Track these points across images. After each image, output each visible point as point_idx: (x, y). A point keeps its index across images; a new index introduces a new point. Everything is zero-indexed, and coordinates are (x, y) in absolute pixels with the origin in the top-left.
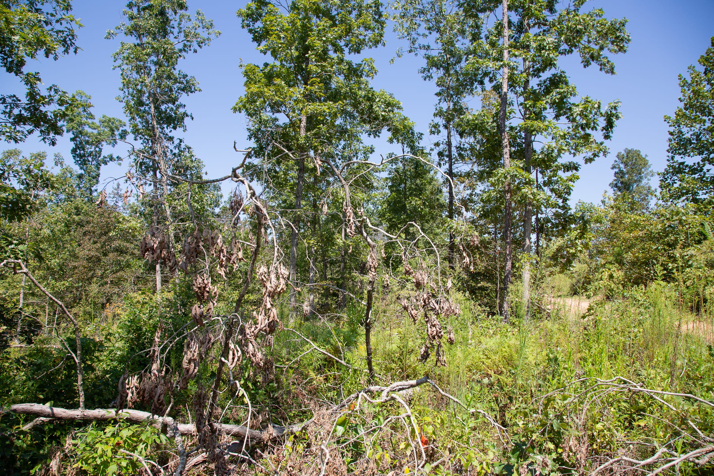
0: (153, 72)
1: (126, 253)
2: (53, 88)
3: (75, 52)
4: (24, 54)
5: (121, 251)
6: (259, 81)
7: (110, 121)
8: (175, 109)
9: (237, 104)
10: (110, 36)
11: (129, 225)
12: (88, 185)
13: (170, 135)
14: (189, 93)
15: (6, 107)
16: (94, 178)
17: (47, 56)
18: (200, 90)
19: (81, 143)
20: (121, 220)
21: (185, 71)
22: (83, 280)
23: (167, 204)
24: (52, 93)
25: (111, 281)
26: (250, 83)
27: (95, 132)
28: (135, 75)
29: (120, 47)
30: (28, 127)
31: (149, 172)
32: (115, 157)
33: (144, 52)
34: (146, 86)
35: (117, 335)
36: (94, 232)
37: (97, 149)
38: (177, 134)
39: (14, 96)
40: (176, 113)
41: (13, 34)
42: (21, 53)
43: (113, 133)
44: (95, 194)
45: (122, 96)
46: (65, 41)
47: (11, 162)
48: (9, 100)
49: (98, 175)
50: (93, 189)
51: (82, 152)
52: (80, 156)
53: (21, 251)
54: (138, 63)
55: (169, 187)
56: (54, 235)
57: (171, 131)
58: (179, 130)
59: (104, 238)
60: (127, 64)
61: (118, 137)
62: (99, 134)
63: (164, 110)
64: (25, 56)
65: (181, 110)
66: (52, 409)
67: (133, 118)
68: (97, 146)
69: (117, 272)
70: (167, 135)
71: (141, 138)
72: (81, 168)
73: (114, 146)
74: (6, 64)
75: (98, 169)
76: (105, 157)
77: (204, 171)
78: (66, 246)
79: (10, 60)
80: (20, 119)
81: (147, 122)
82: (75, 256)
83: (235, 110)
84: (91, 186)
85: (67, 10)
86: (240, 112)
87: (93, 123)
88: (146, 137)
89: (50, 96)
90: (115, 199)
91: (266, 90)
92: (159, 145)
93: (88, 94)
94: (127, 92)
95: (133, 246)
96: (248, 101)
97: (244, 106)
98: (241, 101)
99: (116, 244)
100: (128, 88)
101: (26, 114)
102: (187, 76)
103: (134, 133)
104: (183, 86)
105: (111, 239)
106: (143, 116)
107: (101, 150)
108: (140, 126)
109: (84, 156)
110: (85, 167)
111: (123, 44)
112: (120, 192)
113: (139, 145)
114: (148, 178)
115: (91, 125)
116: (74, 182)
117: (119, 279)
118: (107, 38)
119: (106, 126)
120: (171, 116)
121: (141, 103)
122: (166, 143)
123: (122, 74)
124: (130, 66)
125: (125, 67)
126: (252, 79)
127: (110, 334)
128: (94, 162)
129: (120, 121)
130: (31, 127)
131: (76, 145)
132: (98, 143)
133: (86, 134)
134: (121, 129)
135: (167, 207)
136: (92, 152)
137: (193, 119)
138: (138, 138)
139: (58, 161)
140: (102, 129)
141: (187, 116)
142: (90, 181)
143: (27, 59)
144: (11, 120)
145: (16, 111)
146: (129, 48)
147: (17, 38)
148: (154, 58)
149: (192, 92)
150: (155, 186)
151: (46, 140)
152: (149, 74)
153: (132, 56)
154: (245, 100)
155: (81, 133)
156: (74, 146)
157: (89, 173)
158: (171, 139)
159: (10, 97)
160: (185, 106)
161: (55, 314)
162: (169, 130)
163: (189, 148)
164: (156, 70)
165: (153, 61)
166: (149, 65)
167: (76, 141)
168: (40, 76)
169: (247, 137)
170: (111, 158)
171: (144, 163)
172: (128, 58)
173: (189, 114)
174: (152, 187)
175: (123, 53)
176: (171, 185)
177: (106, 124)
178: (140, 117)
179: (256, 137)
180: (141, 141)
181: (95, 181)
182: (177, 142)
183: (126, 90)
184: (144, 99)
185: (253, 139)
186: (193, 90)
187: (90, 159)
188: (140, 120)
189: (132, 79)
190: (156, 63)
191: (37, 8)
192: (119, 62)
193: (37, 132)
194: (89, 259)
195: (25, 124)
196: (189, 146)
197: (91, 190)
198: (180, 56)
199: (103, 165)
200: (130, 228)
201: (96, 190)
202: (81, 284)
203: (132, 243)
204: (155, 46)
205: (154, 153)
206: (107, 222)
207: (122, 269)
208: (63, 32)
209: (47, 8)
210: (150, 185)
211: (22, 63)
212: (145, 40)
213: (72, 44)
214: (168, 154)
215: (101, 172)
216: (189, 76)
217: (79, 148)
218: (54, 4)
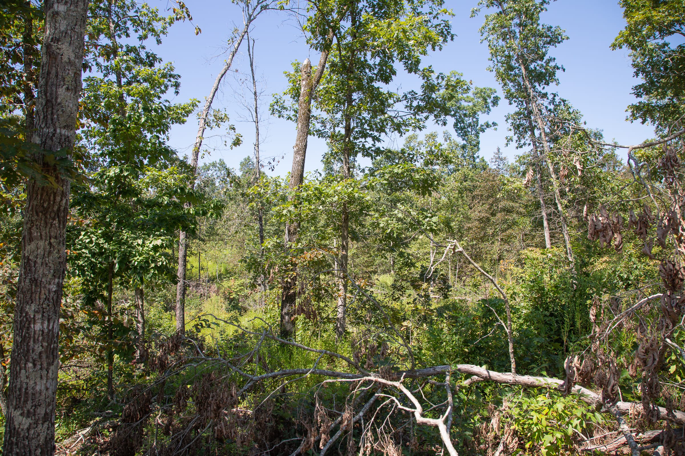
0: (518, 35)
1: (511, 212)
2: (441, 76)
3: (452, 39)
4: (419, 54)
5: (508, 211)
6: (643, 6)
7: (481, 91)
8: (544, 65)
9: (616, 40)
10: (474, 12)
11: (514, 186)
12: (471, 154)
13: (543, 91)
14: (557, 44)
15: (408, 102)
16: (475, 146)
17: (434, 50)
18: (568, 38)
19: (460, 117)
20: (506, 182)
21: (548, 24)
22: (476, 239)
23: (549, 161)
24: (440, 80)
25: (502, 239)
26: (631, 12)
27: (471, 104)
28: (501, 42)
29: (485, 21)
30: (425, 114)
31: (526, 132)
32: (490, 123)
33: (508, 17)
34: (514, 50)
35: (521, 295)
36: (482, 195)
37: (475, 120)
38: (550, 89)
39: (413, 91)
40: (546, 69)
41: (409, 40)
42: (417, 54)
43: (486, 102)
44: (477, 160)
45: (492, 66)
46: (442, 32)
47: (412, 144)
48: (409, 96)
49: (478, 143)
50: (475, 156)
51: (462, 125)
52: (462, 129)
53: (435, 223)
54: (503, 30)
55: (548, 144)
56: (451, 202)
57: (544, 88)
58: (552, 85)
59: (491, 200)
60: (492, 34)
61: (491, 105)
62: (475, 106)
63: (533, 69)
64: (419, 55)
65: (552, 64)
66: (488, 372)
67: (505, 84)
68: (474, 117)
69: (506, 231)
70: (540, 92)
71: (515, 102)
72: (463, 139)
73: (488, 113)
74: (407, 67)
75: (478, 137)
76: (482, 126)
77: (582, 121)
78: (459, 209)
79: (410, 62)
80: (419, 109)
81: (519, 85)
82: (468, 219)
83: (614, 46)
84: (474, 154)
85: (441, 4)
86: (621, 48)
87: (468, 97)
88: (520, 99)
89: (438, 83)
90: (497, 163)
91: (654, 13)
92: (534, 104)
93: (460, 72)
94: (496, 61)
95: (517, 205)
96: (631, 34)
97: (626, 41)
98: (623, 36)
99: (501, 205)
100: (496, 56)
101: (422, 104)
102: (551, 27)
103: (506, 97)
104: (549, 39)
105: (497, 201)
106: (515, 80)
107: (477, 119)
108: (513, 90)
109: (465, 128)
110: (466, 138)
111: (487, 17)
112: (501, 156)
113: (514, 108)
114: (527, 138)
115: (466, 99)
116: (459, 152)
117: (509, 237)
118: (472, 16)
119: (479, 97)
120: (541, 73)
121: (511, 68)
122: (540, 101)
123: (489, 46)
124: (495, 36)
125: (491, 37)
126: (633, 7)
127: (514, 293)
128: (473, 132)
129: (491, 90)
130: (427, 114)
131: (457, 120)
132: (474, 114)
133: (464, 109)
134: (492, 96)
135: (550, 165)
136: (470, 123)
137: (564, 70)
138: (512, 102)
139: (447, 138)
140: (476, 100)
141: (558, 68)
142: (472, 149)
143: (421, 57)
144: (412, 112)
145: (415, 104)
146: (494, 19)
147: (412, 42)
148: (517, 21)
149: (559, 43)
150: (534, 145)
151: (439, 122)
152: (515, 38)
153: (497, 25)
154: (627, 33)
155: (459, 108)
156: (455, 121)
157: (470, 142)
158: (545, 96)
159: (409, 93)
160: (554, 59)
161: (456, 268)
162: (542, 87)
163: (564, 101)
164: (520, 32)
165: (516, 24)
166: (513, 28)
167: (456, 116)
168: (433, 68)
169: (633, 74)
170: (488, 126)
171: (521, 125)
172: (493, 29)
173: (560, 66)
174: (532, 147)
175: (489, 25)
176: (550, 142)
177: (479, 95)
178: (512, 81)
179: (643, 71)
180: (516, 104)
181: (476, 148)
182: (550, 97)
183: (494, 59)
184: (513, 63)
185: (640, 75)
186: (560, 40)
187: (470, 130)
188: (512, 84)
189: (499, 48)
190: (520, 25)
191: (418, 11)
192: (486, 35)
193: (432, 117)
194: (481, 220)
195: (422, 113)
196: (564, 99)
197: (474, 157)
198: (542, 10)
199: (481, 133)
200: (515, 189)
201: (478, 157)
202: (474, 243)
203: (516, 202)
204: (517, 8)
205: (530, 112)
206: (492, 185)
207: (510, 227)
208: (440, 25)
209: (425, 9)
210: (529, 144)
211: (418, 62)
212: (505, 6)
213: (448, 33)
214: (544, 111)
215: (480, 139)
216: (554, 27)
217: (459, 122)
218: (430, 3)
